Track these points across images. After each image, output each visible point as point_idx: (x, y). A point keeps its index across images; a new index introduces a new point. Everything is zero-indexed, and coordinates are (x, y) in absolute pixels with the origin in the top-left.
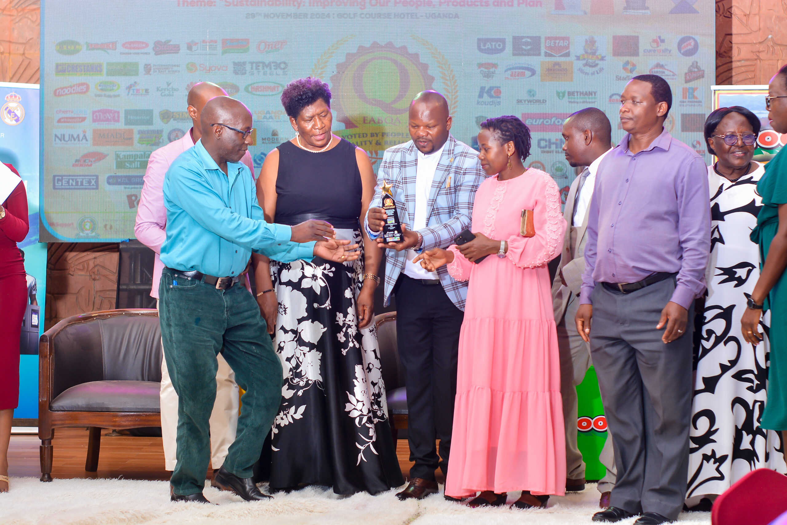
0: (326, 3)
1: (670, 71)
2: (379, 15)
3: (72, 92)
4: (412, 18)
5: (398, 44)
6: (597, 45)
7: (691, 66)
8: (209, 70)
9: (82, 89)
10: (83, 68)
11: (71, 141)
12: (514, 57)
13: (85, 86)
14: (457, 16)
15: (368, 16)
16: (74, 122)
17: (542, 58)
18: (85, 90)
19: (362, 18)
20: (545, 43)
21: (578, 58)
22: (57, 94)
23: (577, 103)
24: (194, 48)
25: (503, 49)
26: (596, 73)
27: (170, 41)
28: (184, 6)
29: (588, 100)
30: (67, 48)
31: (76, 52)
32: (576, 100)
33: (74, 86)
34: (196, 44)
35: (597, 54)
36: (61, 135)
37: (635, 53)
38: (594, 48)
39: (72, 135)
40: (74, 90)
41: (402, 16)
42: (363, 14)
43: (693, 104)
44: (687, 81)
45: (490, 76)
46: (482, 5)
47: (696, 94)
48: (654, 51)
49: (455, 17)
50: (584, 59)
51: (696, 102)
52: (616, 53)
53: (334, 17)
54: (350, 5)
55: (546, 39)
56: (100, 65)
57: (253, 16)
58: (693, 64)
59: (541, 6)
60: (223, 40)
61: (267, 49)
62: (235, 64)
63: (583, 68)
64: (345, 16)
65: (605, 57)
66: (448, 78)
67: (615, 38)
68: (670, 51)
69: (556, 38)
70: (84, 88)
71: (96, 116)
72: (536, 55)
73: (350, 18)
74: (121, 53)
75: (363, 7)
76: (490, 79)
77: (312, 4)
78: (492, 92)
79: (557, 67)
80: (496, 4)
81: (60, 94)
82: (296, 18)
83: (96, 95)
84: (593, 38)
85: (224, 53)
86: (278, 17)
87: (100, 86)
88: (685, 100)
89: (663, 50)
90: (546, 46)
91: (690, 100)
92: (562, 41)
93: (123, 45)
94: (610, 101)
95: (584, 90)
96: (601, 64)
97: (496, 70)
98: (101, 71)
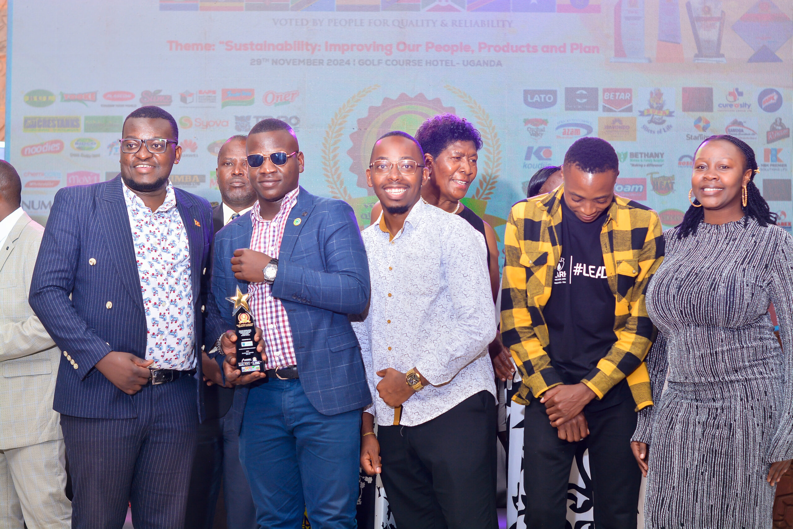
0: (346, 48)
1: (750, 129)
2: (408, 62)
3: (44, 151)
4: (446, 65)
5: (430, 96)
6: (664, 98)
7: (774, 123)
8: (207, 126)
9: (56, 148)
10: (56, 122)
11: (41, 208)
12: (568, 112)
13: (59, 144)
14: (499, 64)
15: (395, 63)
16: (45, 186)
17: (600, 113)
18: (58, 148)
19: (388, 65)
20: (604, 96)
21: (642, 114)
22: (26, 153)
23: (642, 166)
24: (189, 99)
25: (554, 103)
26: (662, 130)
27: (160, 91)
28: (177, 49)
29: (654, 163)
30: (38, 98)
31: (48, 103)
32: (640, 163)
33: (45, 144)
34: (191, 95)
35: (665, 108)
36: (30, 202)
37: (709, 108)
38: (661, 102)
39: (43, 203)
40: (45, 148)
41: (435, 63)
42: (389, 60)
43: (777, 168)
44: (769, 141)
45: (538, 134)
46: (529, 51)
47: (780, 156)
48: (731, 106)
49: (498, 65)
50: (649, 115)
51: (780, 165)
52: (687, 108)
53: (354, 65)
54: (374, 50)
55: (605, 91)
56: (77, 120)
57: (259, 62)
58: (776, 121)
59: (598, 52)
60: (223, 90)
61: (275, 101)
62: (237, 118)
63: (648, 125)
64: (368, 63)
65: (673, 112)
66: (489, 137)
67: (685, 90)
68: (749, 106)
69: (616, 90)
70: (57, 145)
71: (72, 179)
72: (592, 109)
73: (374, 65)
74: (102, 106)
75: (388, 52)
76: (539, 137)
77: (329, 49)
78: (542, 154)
79: (617, 124)
80: (545, 49)
81: (29, 152)
82: (310, 65)
83: (72, 155)
84: (659, 90)
85: (224, 106)
86: (289, 64)
87: (76, 144)
88: (766, 163)
89: (741, 105)
90: (604, 99)
91: (773, 163)
92: (623, 94)
93: (105, 96)
94: (679, 163)
95: (650, 150)
96: (669, 121)
97: (545, 127)
98: (78, 126)
